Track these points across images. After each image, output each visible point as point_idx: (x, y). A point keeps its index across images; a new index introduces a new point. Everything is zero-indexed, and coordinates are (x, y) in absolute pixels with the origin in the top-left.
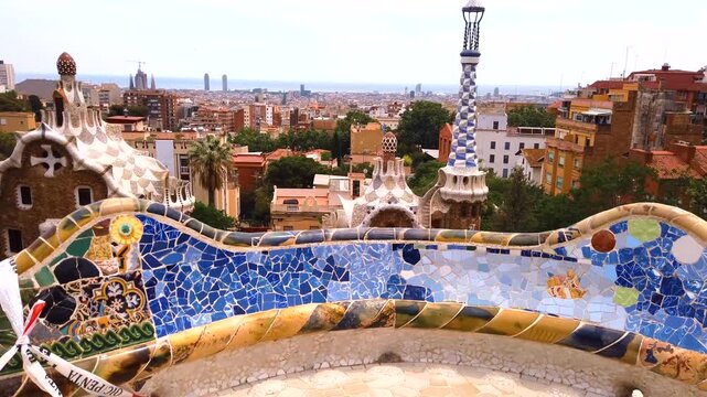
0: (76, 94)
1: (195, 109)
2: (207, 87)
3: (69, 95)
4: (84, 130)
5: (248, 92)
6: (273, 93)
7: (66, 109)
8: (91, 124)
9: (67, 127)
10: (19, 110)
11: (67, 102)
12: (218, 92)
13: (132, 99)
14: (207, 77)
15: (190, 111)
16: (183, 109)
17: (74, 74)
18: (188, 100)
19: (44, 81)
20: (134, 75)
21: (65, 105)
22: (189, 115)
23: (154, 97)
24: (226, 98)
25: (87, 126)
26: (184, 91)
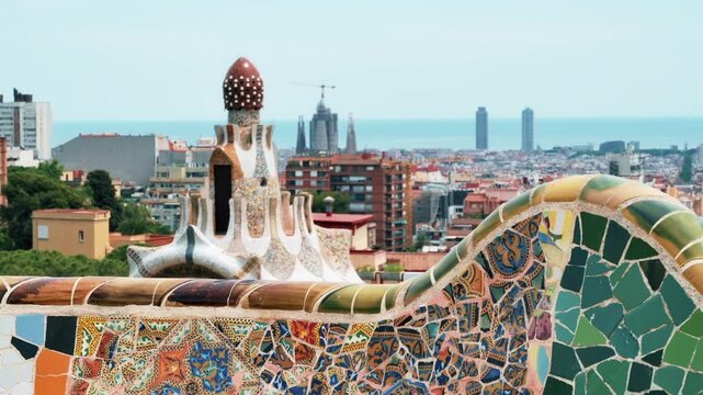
0: (261, 154)
1: (458, 197)
2: (482, 141)
3: (245, 159)
4: (275, 244)
5: (590, 152)
6: (655, 153)
7: (236, 194)
8: (289, 228)
9: (237, 235)
10: (75, 205)
11: (241, 176)
12: (511, 155)
13: (307, 175)
14: (482, 116)
15: (444, 202)
16: (427, 198)
17: (257, 108)
18: (436, 177)
19: (116, 136)
20: (308, 118)
21: (236, 182)
22: (443, 214)
23: (357, 169)
24: (529, 168)
25: (281, 234)
26: (426, 153)
